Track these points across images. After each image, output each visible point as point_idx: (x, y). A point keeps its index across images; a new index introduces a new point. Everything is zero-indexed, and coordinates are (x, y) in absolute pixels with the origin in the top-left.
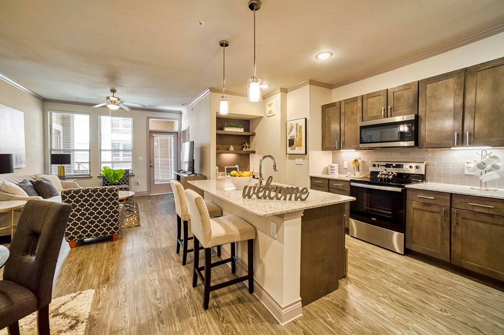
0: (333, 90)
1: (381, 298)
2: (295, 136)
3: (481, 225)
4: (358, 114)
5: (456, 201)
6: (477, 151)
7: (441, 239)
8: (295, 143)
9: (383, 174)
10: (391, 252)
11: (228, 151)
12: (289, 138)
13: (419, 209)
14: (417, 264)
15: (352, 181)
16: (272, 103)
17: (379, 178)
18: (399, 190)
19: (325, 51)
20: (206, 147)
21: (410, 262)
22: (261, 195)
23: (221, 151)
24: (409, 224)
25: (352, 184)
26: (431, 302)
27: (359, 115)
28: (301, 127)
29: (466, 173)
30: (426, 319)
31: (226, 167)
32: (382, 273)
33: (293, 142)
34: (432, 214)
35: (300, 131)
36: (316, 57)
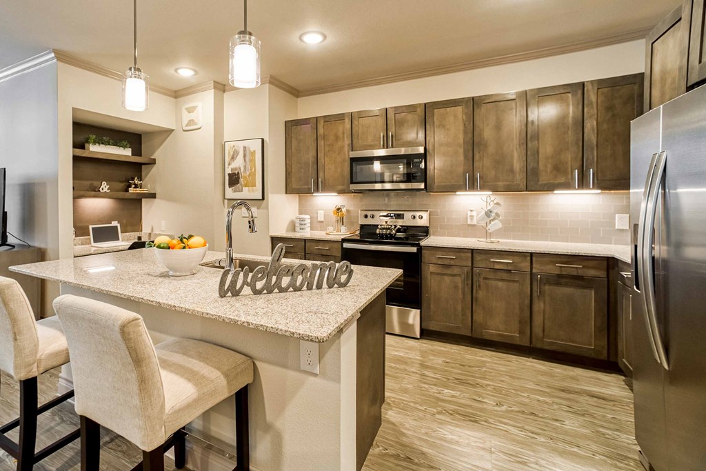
0: (299, 99)
1: (437, 416)
2: (242, 169)
3: (500, 284)
4: (345, 139)
5: (478, 257)
6: (481, 196)
7: (462, 308)
8: (241, 180)
9: (384, 229)
10: (404, 338)
11: (94, 192)
12: (228, 171)
13: (438, 274)
14: (439, 348)
15: (344, 240)
16: (196, 107)
17: (379, 234)
18: (414, 249)
19: (314, 30)
20: (43, 184)
21: (430, 347)
22: (259, 285)
23: (82, 193)
24: (425, 296)
25: (346, 245)
26: (483, 398)
27: (347, 142)
28: (253, 153)
29: (469, 222)
30: (495, 426)
31: (91, 227)
32: (414, 375)
33: (238, 178)
34: (452, 278)
35: (253, 161)
36: (300, 38)
